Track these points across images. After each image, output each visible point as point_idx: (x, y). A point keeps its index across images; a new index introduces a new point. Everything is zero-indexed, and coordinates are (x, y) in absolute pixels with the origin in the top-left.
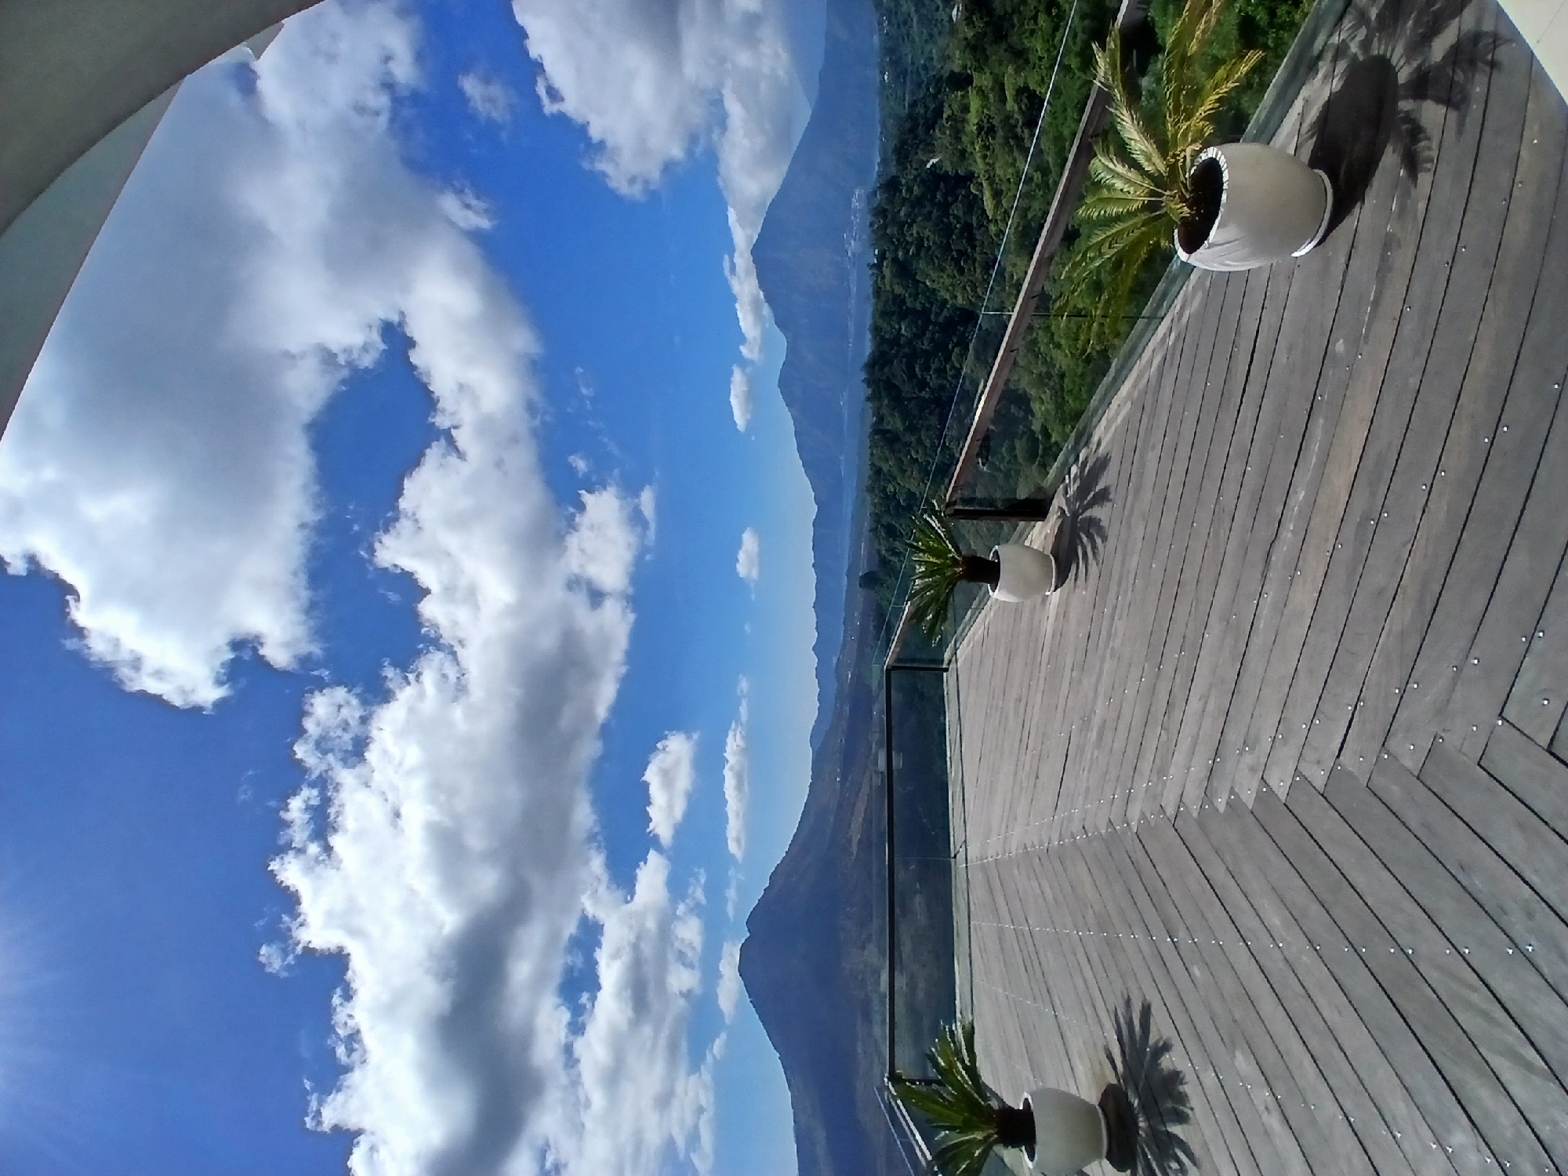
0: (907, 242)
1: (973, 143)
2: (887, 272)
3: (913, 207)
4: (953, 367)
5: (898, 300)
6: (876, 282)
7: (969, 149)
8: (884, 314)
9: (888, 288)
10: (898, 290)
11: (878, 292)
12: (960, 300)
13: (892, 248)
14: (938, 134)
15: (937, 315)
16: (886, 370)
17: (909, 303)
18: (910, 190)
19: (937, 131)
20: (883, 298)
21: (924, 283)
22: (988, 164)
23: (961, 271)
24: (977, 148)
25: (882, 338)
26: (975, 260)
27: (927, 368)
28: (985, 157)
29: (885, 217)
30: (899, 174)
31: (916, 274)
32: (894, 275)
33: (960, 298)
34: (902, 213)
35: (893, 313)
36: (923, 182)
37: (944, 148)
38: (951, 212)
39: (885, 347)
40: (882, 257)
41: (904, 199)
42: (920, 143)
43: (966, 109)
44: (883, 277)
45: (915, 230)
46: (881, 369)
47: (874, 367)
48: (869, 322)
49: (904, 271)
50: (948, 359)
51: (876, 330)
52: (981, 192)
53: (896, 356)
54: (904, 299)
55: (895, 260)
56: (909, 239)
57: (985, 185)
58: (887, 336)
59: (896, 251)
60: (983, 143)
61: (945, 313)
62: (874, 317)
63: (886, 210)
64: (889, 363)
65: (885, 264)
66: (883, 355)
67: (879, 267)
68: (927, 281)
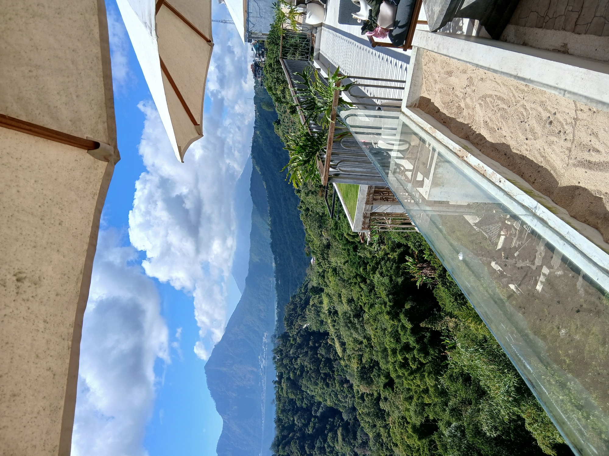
0: (295, 369)
1: (326, 319)
2: (284, 385)
3: (297, 348)
4: (329, 446)
5: (292, 402)
6: (278, 392)
8: (283, 411)
9: (285, 395)
10: (292, 396)
11: (279, 398)
12: (329, 403)
13: (286, 372)
14: (307, 312)
15: (316, 411)
16: (287, 448)
17: (298, 403)
18: (295, 340)
19: (307, 311)
20: (282, 401)
21: (306, 392)
22: (336, 329)
23: (328, 385)
24: (329, 321)
25: (283, 426)
26: (334, 379)
27: (312, 447)
28: (334, 326)
29: (281, 354)
30: (288, 331)
31: (301, 387)
32: (288, 388)
33: (328, 400)
34: (291, 352)
35: (289, 410)
36: (301, 336)
37: (311, 319)
38: (318, 352)
39: (285, 433)
40: (281, 377)
41: (292, 345)
42: (299, 316)
43: (321, 303)
44: (282, 389)
45: (299, 361)
46: (283, 448)
47: (278, 446)
48: (274, 416)
49: (294, 385)
50: (325, 441)
51: (279, 421)
52: (334, 343)
53: (292, 438)
54: (295, 402)
55: (289, 379)
56: (296, 367)
57: (335, 339)
58: (287, 425)
59: (289, 373)
60: (332, 319)
61: (320, 410)
62: (277, 413)
63: (282, 350)
64: (288, 443)
65: (283, 381)
66: (284, 437)
67: (279, 383)
68: (308, 391)
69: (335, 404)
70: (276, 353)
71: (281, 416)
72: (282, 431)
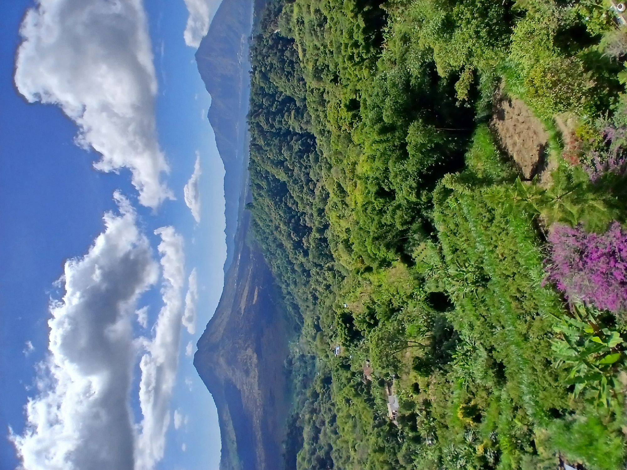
0: (266, 65)
3: (269, 48)
4: (285, 120)
5: (262, 88)
7: (293, 29)
8: (256, 94)
10: (262, 85)
11: (253, 84)
12: (288, 93)
13: (259, 66)
15: (279, 98)
16: (257, 118)
17: (266, 90)
18: (267, 41)
20: (255, 87)
23: (289, 80)
25: (255, 104)
26: (294, 77)
27: (274, 120)
28: (299, 34)
29: (256, 52)
30: (263, 33)
34: (264, 51)
35: (260, 94)
36: (273, 39)
37: (282, 26)
38: (285, 54)
39: (256, 109)
40: (255, 69)
41: (265, 45)
42: (272, 22)
43: (292, 12)
44: (256, 78)
45: (269, 59)
46: (255, 118)
47: (251, 116)
48: (249, 97)
49: (265, 76)
50: (283, 117)
51: (252, 100)
52: (298, 48)
53: (261, 112)
55: (261, 71)
56: (267, 63)
57: (299, 45)
58: (258, 103)
59: (261, 67)
60: (299, 28)
61: (282, 97)
62: (251, 94)
63: (256, 48)
64: (258, 115)
65: (256, 72)
66: (255, 111)
67: (254, 73)
68: (274, 83)
69: (292, 95)
70: (252, 50)
71: (254, 97)
72: (254, 107)
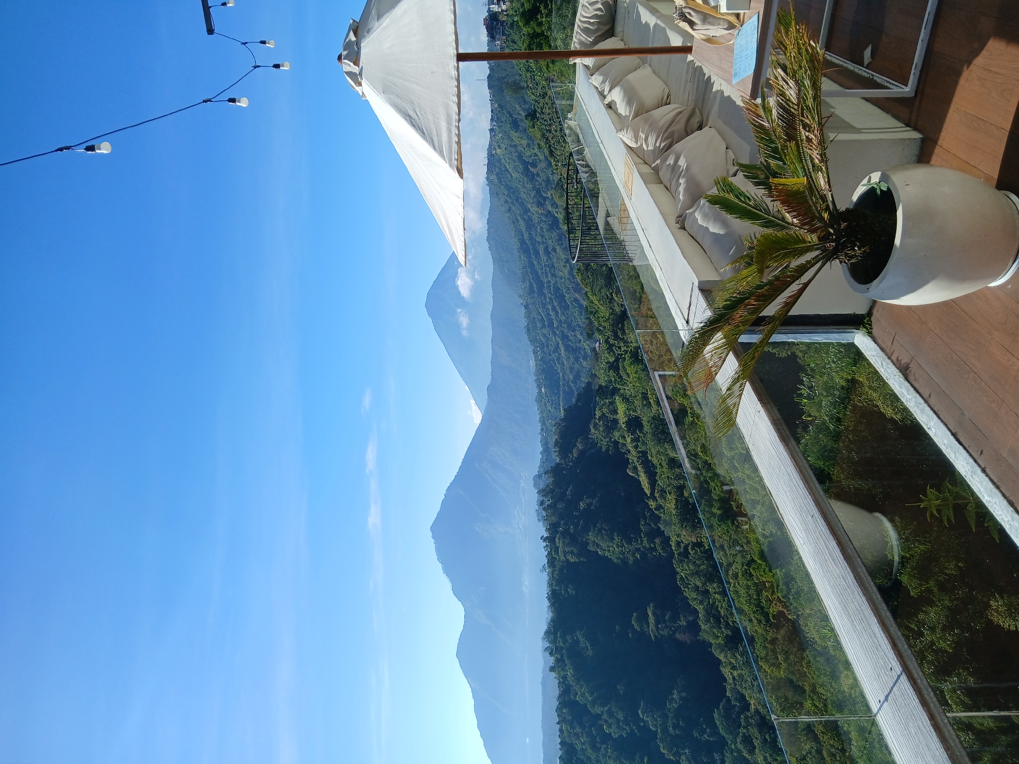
0: (576, 517)
1: (624, 437)
2: (560, 544)
4: (635, 632)
6: (549, 554)
7: (621, 441)
8: (561, 582)
9: (562, 558)
10: (572, 559)
11: (552, 562)
13: (563, 523)
14: (593, 430)
19: (591, 428)
21: (595, 552)
22: (640, 452)
23: (629, 542)
24: (629, 440)
25: (561, 604)
26: (640, 531)
28: (636, 447)
29: (553, 497)
30: (562, 462)
31: (587, 544)
32: (566, 546)
34: (569, 493)
36: (584, 467)
44: (557, 548)
45: (582, 505)
49: (576, 542)
50: (628, 623)
51: (555, 598)
52: (638, 475)
55: (566, 533)
57: (640, 468)
59: (566, 524)
60: (633, 437)
63: (553, 491)
64: (570, 629)
65: (557, 536)
66: (563, 621)
67: (552, 539)
68: (598, 550)
70: (545, 495)
71: (557, 590)
72: (559, 612)
